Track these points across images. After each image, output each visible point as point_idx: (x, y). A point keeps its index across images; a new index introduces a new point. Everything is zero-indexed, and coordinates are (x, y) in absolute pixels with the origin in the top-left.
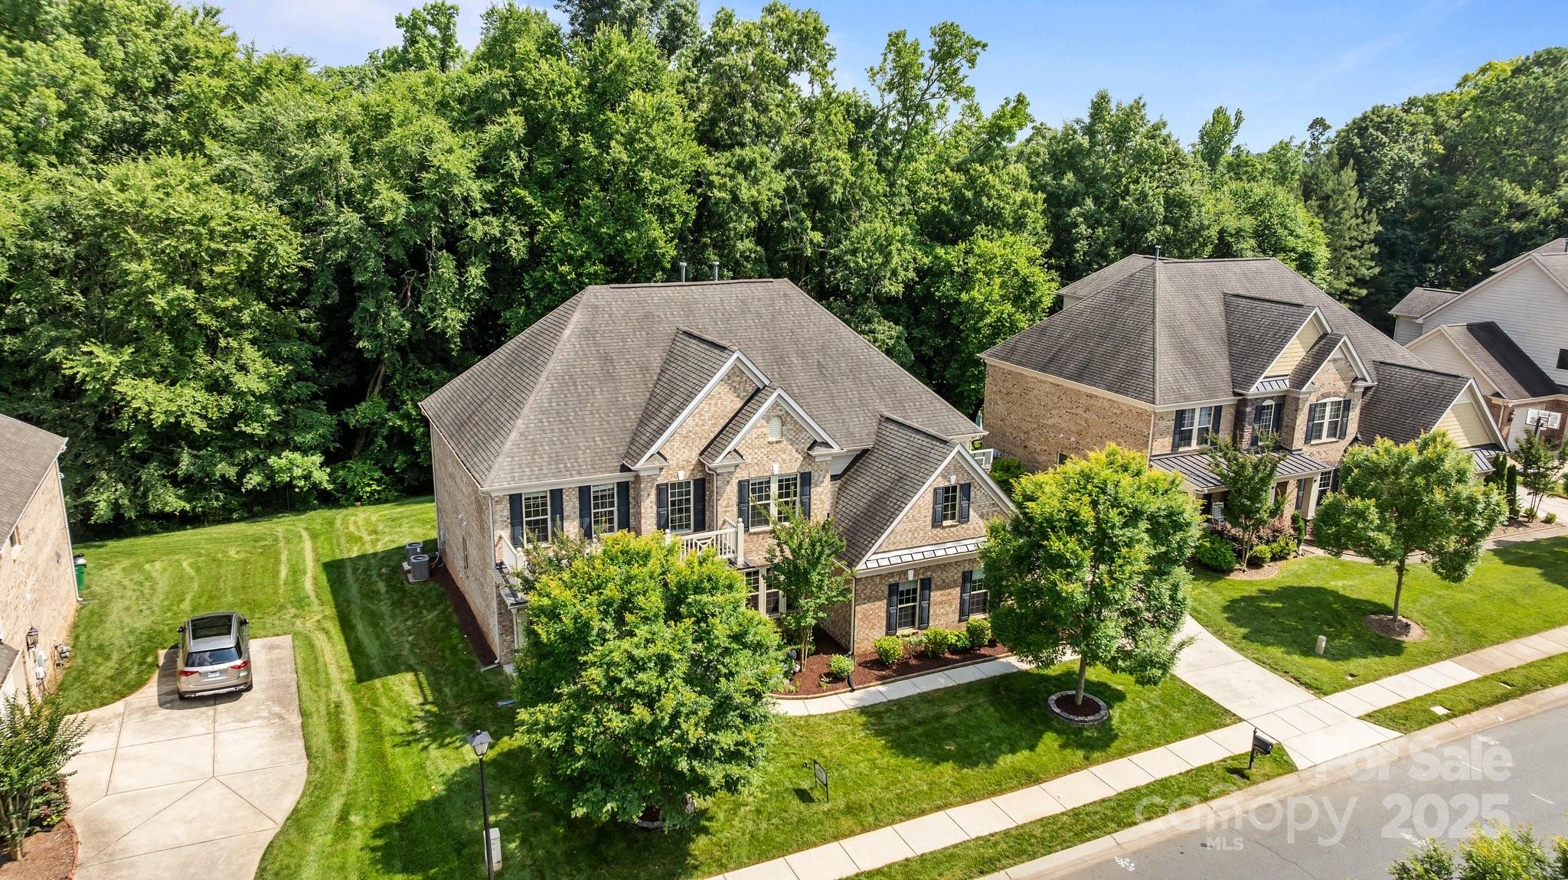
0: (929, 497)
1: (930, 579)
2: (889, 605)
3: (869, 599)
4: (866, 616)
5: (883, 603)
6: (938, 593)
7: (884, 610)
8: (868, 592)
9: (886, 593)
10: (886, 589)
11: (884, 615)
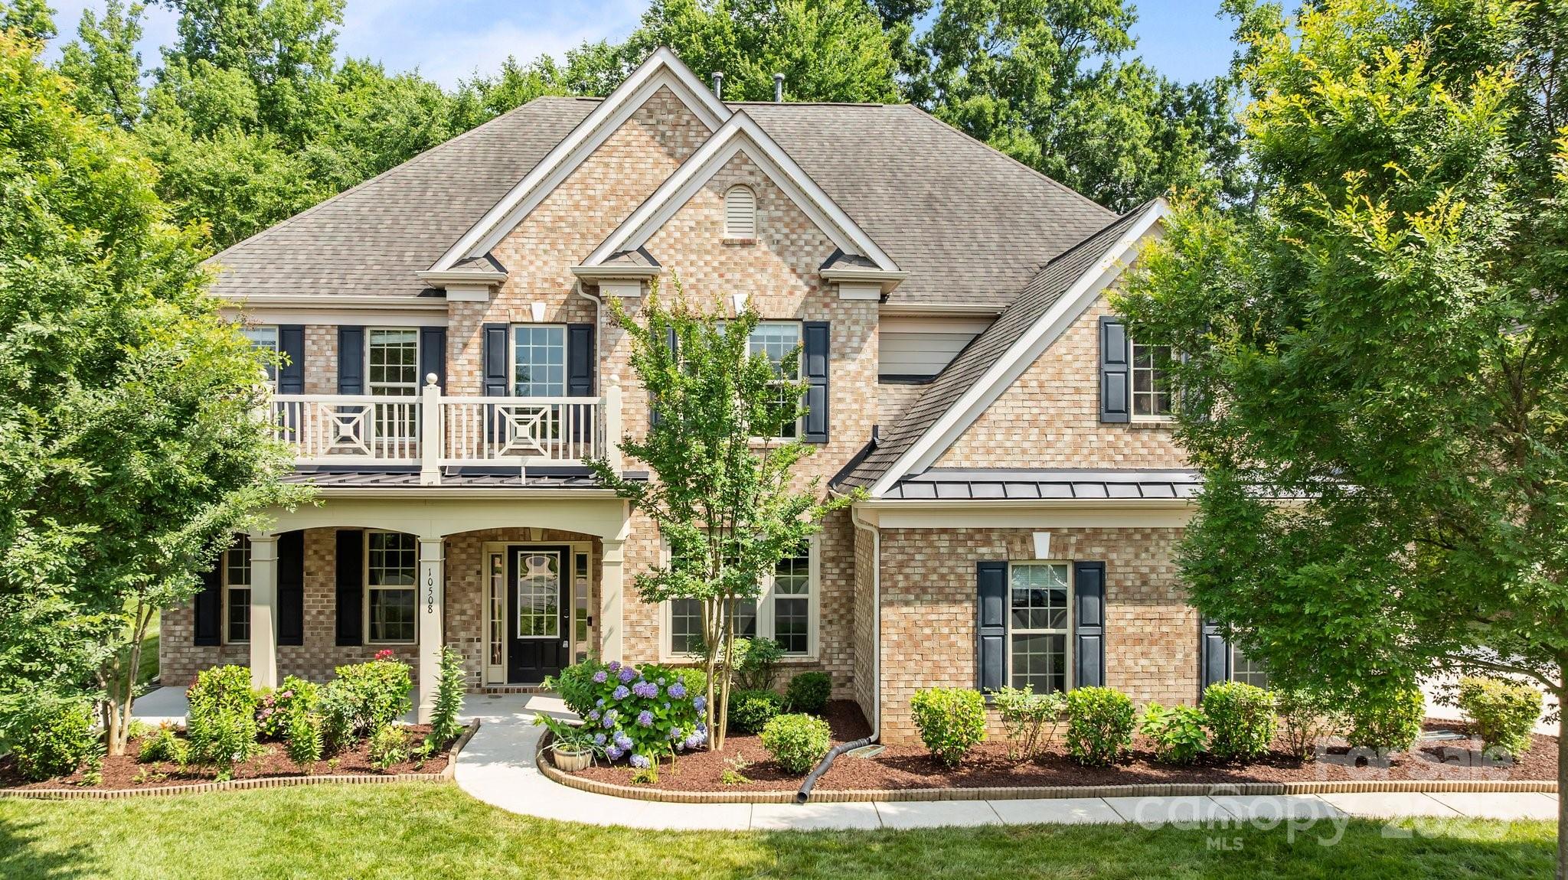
0: (1085, 339)
1: (1100, 567)
2: (982, 619)
3: (918, 593)
4: (911, 639)
5: (964, 612)
6: (1130, 611)
7: (967, 629)
8: (916, 572)
9: (971, 584)
10: (970, 573)
11: (966, 644)
